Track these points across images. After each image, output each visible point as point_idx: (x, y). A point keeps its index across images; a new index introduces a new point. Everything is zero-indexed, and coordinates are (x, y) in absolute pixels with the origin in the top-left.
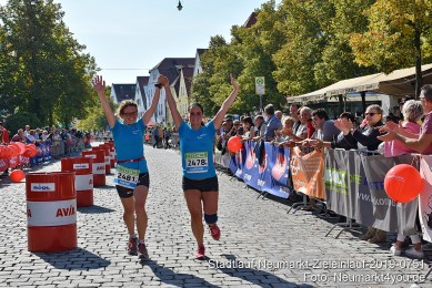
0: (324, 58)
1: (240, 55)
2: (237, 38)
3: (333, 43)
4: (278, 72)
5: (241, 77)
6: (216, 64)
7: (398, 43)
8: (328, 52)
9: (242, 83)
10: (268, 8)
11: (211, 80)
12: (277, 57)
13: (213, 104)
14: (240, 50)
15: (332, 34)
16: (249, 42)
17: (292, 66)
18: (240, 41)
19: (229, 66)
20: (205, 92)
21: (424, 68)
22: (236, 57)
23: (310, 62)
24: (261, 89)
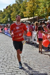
4: (12, 17)
5: (5, 18)
6: (1, 15)
8: (20, 14)
10: (10, 6)
12: (11, 14)
16: (7, 11)
18: (5, 11)
21: (35, 17)
22: (4, 14)
24: (9, 20)
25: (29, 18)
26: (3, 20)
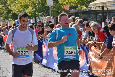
26: (23, 3)
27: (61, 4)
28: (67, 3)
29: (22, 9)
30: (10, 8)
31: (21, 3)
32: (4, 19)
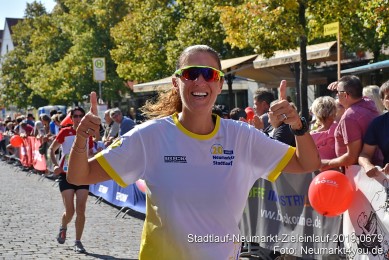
0: (177, 35)
1: (66, 29)
2: (62, 5)
3: (190, 15)
4: (120, 51)
5: (69, 57)
6: (35, 39)
7: (280, 21)
8: (184, 27)
9: (70, 65)
11: (26, 60)
12: (117, 32)
13: (29, 91)
14: (67, 22)
15: (190, 5)
16: (79, 10)
17: (137, 44)
18: (67, 10)
19: (52, 42)
20: (19, 76)
21: (310, 49)
22: (60, 31)
23: (160, 40)
24: (100, 74)
25: (269, 55)
26: (52, 77)
27: (123, 79)
28: (133, 77)
29: (51, 88)
30: (29, 85)
31: (49, 77)
32: (19, 107)
